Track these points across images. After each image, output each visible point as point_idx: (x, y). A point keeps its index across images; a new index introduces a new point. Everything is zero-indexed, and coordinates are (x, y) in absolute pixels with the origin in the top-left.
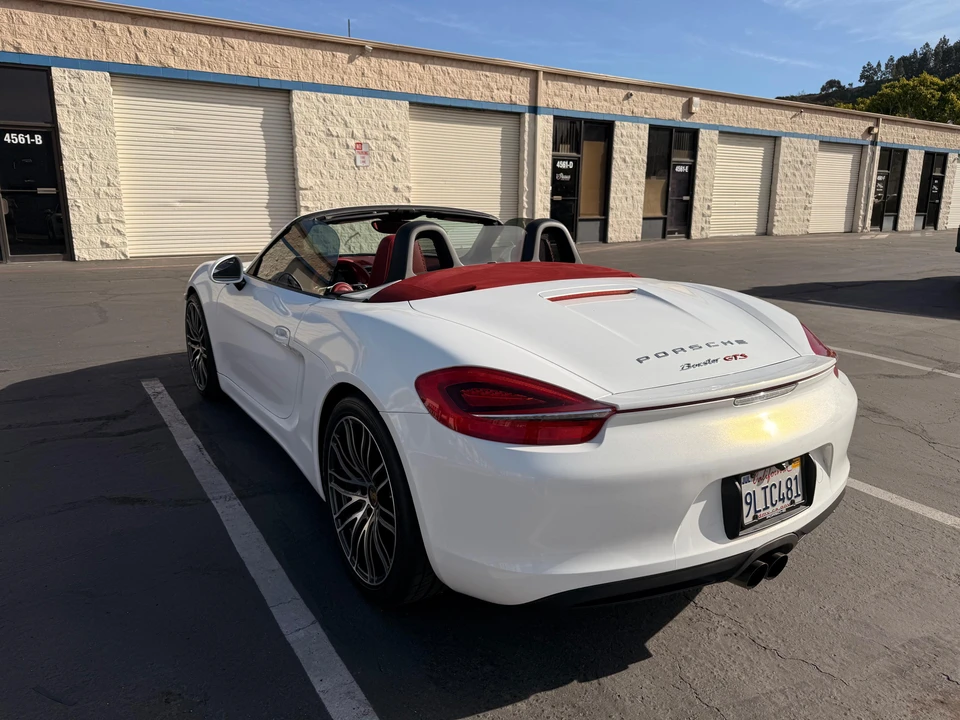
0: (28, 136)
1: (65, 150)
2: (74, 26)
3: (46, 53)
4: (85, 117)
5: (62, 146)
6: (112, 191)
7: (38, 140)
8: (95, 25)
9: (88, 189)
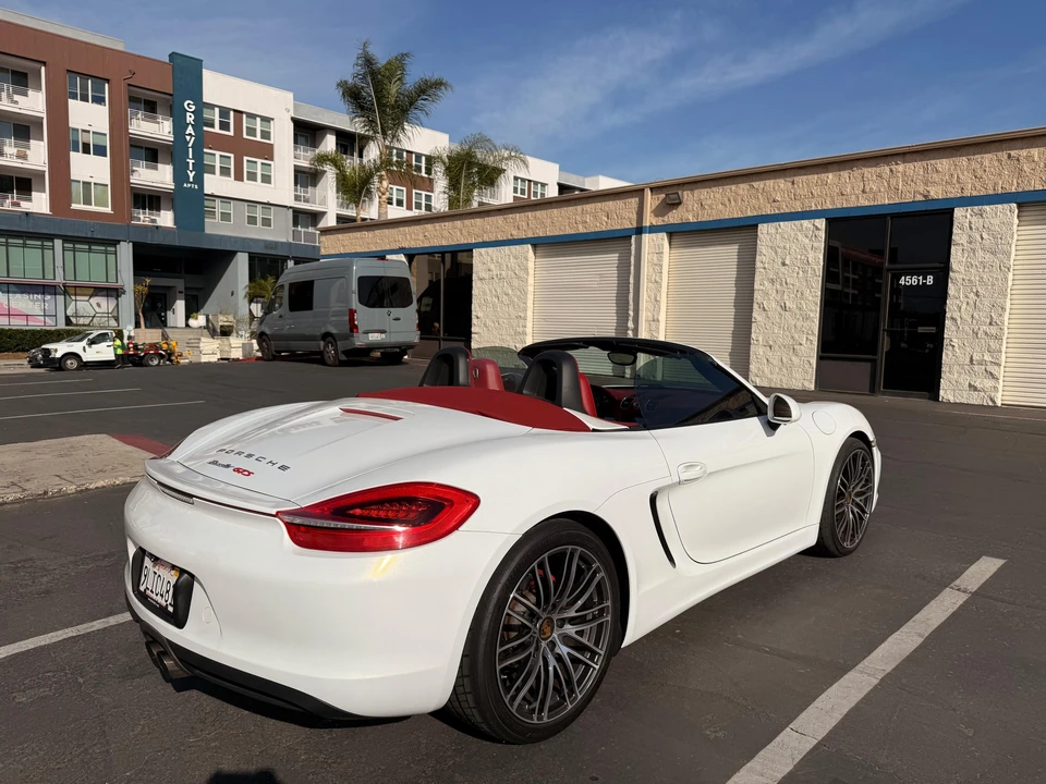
0: (921, 278)
1: (952, 289)
2: (986, 163)
3: (952, 196)
4: (980, 253)
5: (950, 284)
6: (993, 330)
7: (930, 280)
8: (1009, 155)
9: (967, 328)
